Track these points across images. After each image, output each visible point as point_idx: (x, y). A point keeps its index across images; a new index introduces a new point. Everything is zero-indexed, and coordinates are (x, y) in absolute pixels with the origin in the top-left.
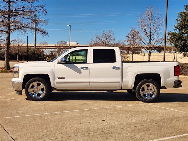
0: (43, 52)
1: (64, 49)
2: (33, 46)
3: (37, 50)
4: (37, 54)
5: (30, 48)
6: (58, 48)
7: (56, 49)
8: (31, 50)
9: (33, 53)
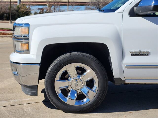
0: (30, 9)
1: (58, 5)
2: (17, 2)
3: (22, 7)
4: (22, 12)
5: (13, 4)
6: (49, 4)
7: (46, 5)
8: (15, 7)
9: (17, 11)
